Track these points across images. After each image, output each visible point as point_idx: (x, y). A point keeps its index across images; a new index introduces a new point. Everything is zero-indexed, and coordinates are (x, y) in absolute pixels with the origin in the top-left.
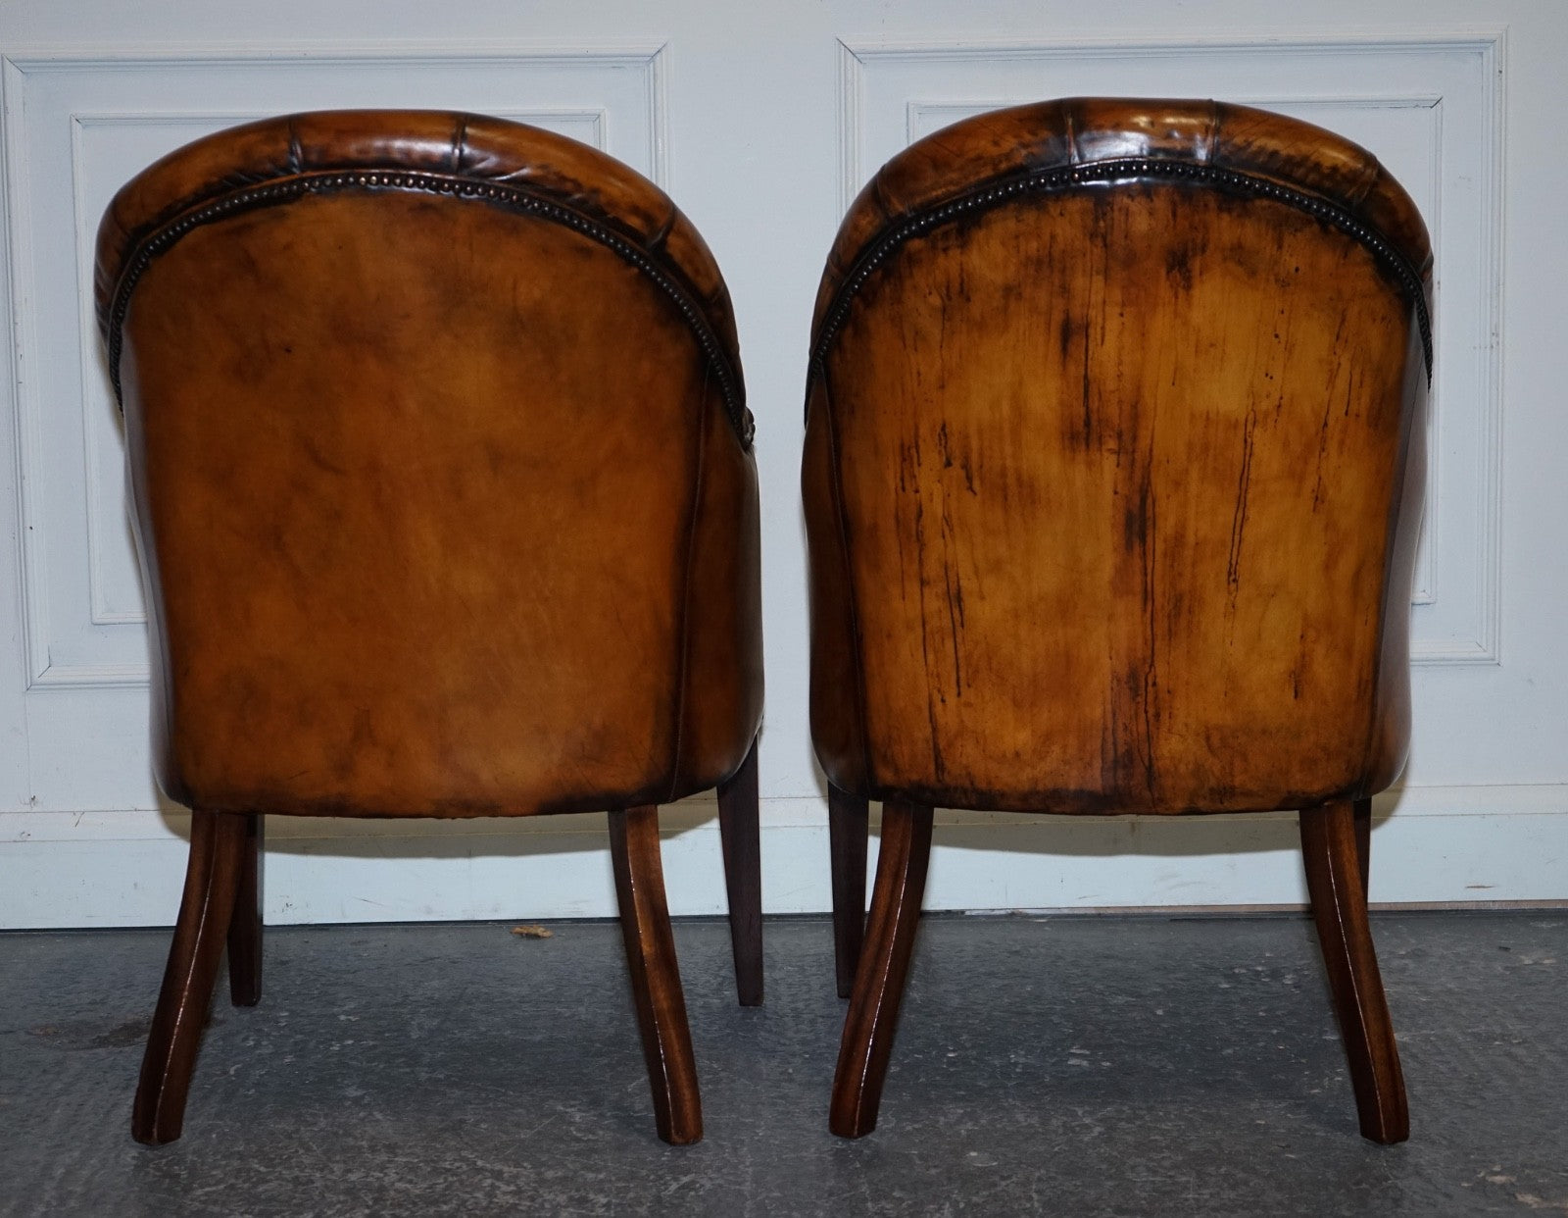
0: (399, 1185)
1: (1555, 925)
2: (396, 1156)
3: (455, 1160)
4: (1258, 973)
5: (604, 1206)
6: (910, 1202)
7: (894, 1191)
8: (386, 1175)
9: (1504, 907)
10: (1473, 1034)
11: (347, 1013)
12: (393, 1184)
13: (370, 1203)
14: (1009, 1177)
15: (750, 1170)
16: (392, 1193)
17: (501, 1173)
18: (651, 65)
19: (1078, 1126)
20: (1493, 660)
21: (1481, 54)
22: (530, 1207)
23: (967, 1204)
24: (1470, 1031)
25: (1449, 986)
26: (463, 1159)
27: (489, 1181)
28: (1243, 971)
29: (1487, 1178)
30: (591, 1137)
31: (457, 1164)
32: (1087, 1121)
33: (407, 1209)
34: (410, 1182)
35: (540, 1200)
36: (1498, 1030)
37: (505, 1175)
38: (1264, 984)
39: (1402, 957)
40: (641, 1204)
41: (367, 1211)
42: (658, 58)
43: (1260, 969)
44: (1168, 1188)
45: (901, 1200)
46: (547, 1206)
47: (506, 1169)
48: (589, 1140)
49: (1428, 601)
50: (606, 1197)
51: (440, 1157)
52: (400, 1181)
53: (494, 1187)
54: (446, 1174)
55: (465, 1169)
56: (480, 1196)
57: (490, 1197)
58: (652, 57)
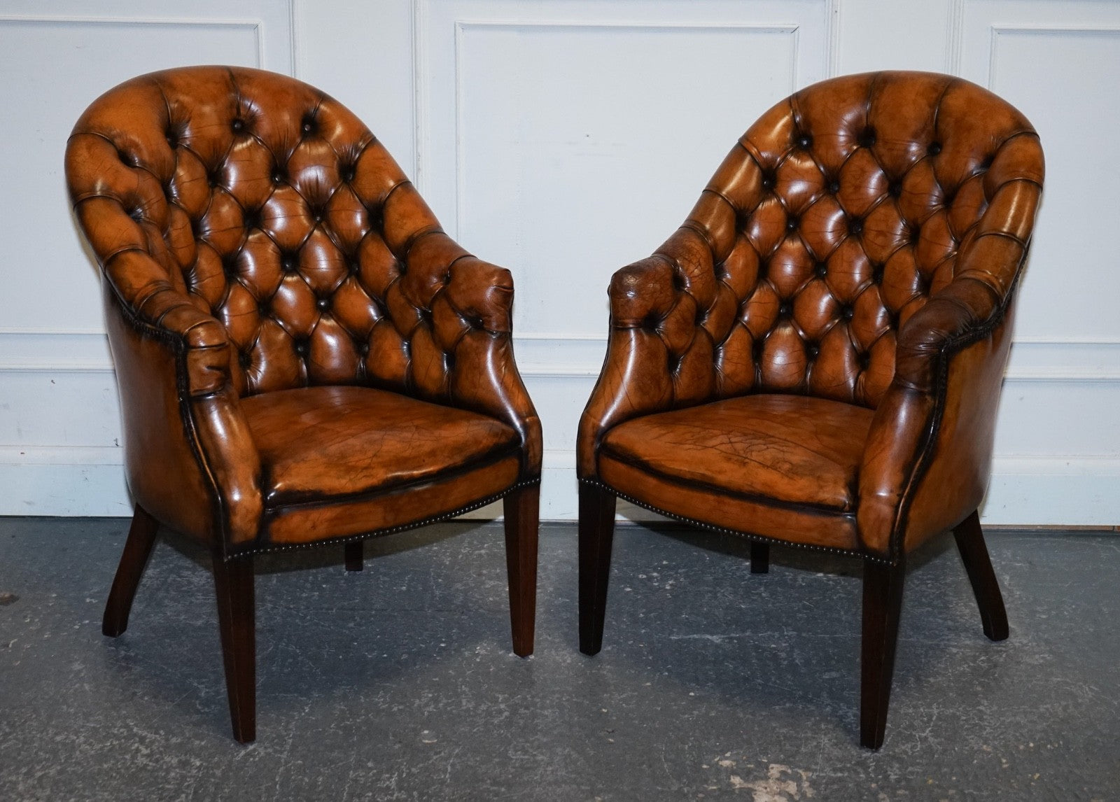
0: (83, 746)
2: (88, 722)
3: (121, 727)
4: (653, 579)
5: (197, 767)
6: (375, 771)
7: (369, 761)
8: (78, 737)
10: (761, 638)
11: (91, 597)
12: (80, 745)
13: (63, 761)
14: (440, 752)
15: (291, 741)
16: (78, 753)
17: (145, 737)
19: (495, 710)
22: (154, 767)
23: (407, 774)
24: (760, 635)
26: (127, 726)
27: (136, 745)
28: (644, 577)
29: (721, 763)
30: (206, 710)
31: (121, 730)
32: (502, 706)
33: (82, 767)
34: (90, 744)
35: (162, 761)
36: (777, 634)
37: (147, 740)
38: (654, 588)
40: (218, 767)
41: (59, 768)
43: (655, 574)
44: (529, 765)
45: (371, 769)
46: (165, 767)
47: (149, 735)
48: (204, 712)
50: (201, 760)
51: (113, 724)
52: (85, 742)
53: (138, 750)
54: (113, 738)
55: (125, 734)
56: (128, 757)
57: (134, 757)
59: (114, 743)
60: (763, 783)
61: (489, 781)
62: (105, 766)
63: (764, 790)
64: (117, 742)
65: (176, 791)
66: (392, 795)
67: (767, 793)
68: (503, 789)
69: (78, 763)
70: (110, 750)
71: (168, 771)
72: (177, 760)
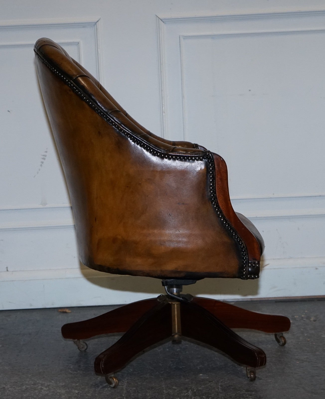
0: (10, 389)
2: (10, 380)
4: (302, 318)
5: (77, 393)
6: (178, 390)
7: (173, 387)
8: (6, 386)
14: (212, 381)
15: (126, 381)
16: (8, 391)
17: (44, 384)
18: (95, 26)
23: (197, 390)
26: (33, 380)
27: (40, 387)
28: (297, 317)
31: (30, 382)
34: (14, 388)
35: (56, 392)
38: (304, 321)
42: (97, 23)
43: (303, 316)
45: (175, 389)
46: (58, 394)
47: (46, 383)
48: (74, 374)
50: (78, 391)
53: (42, 389)
55: (33, 383)
56: (37, 391)
57: (40, 392)
58: (96, 23)
59: (27, 387)
61: (244, 391)
68: (253, 393)
70: (26, 389)
71: (60, 395)
72: (64, 391)
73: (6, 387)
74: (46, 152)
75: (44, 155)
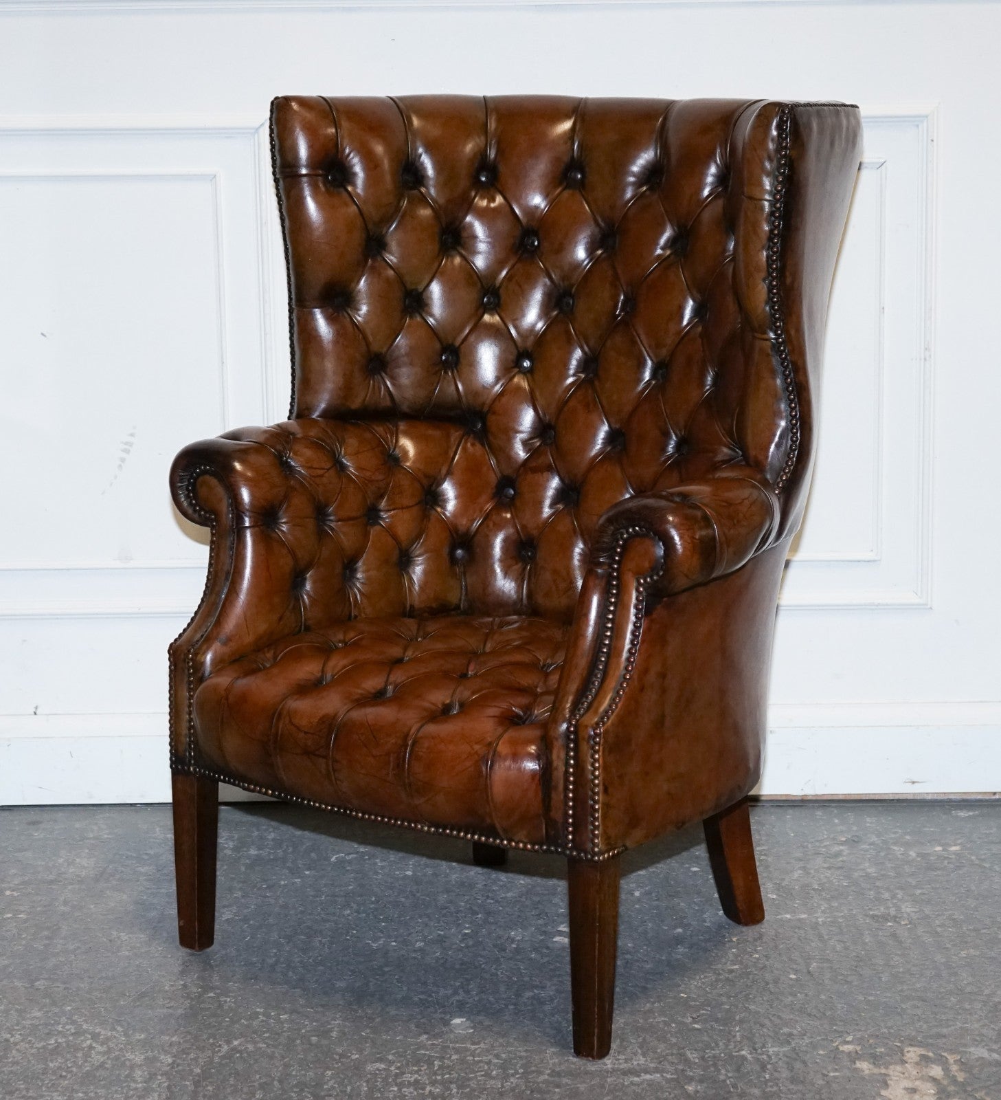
0: (20, 1045)
1: (971, 814)
2: (24, 1019)
3: (67, 1023)
5: (169, 1065)
6: (398, 1065)
8: (12, 1036)
9: (935, 797)
10: (873, 917)
11: (12, 889)
12: (16, 1044)
14: (479, 1043)
16: (14, 1052)
17: (99, 1034)
18: (256, 135)
20: (927, 605)
21: (918, 126)
22: (114, 1065)
24: (871, 913)
25: (869, 870)
26: (74, 1022)
27: (88, 1042)
29: (841, 1048)
31: (68, 1027)
32: (552, 994)
33: (22, 1067)
34: (29, 1043)
35: (123, 1059)
36: (892, 912)
37: (102, 1037)
39: (842, 843)
42: (261, 130)
45: (392, 1062)
46: (127, 1065)
47: (103, 1032)
49: (876, 558)
50: (173, 1057)
51: (56, 1021)
52: (23, 1040)
53: (91, 1047)
54: (56, 1035)
55: (73, 1031)
56: (79, 1055)
57: (87, 1056)
58: (257, 129)
59: (60, 1040)
60: (899, 1068)
62: (51, 1065)
63: (902, 1075)
64: (64, 1040)
65: (145, 1089)
66: (424, 1089)
67: (906, 1078)
69: (15, 1063)
70: (56, 1048)
71: (132, 1068)
72: (142, 1057)
73: (12, 1040)
74: (132, 435)
75: (126, 443)
